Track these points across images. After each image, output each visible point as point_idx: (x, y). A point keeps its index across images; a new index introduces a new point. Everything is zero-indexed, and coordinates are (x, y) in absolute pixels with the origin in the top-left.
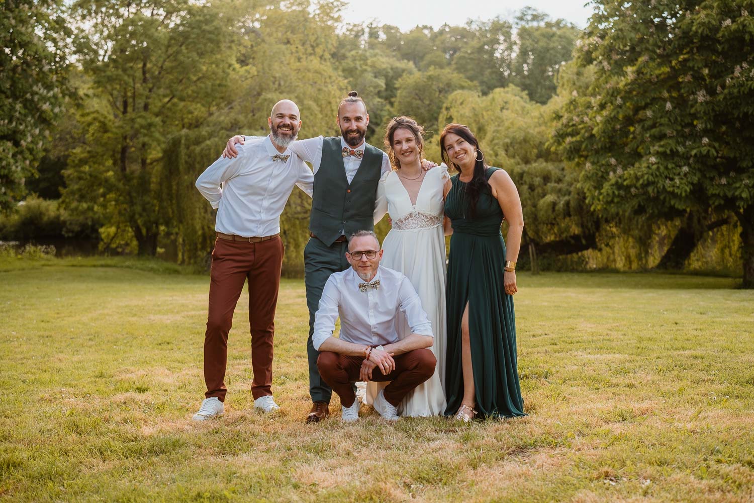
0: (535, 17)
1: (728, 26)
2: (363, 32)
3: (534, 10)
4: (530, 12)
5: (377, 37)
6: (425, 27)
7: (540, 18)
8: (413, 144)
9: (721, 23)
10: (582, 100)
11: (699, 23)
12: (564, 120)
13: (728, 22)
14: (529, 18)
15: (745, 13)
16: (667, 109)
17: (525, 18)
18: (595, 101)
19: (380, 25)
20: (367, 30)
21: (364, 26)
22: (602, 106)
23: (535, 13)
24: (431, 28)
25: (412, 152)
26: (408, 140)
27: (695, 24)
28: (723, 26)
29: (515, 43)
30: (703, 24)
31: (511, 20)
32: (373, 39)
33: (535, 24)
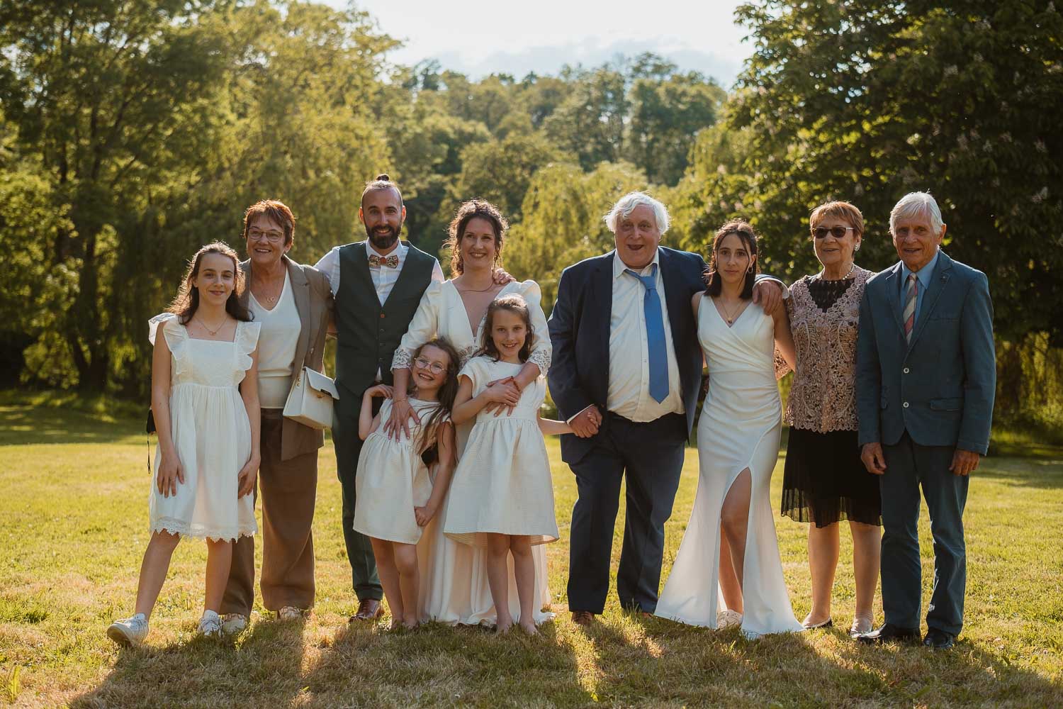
0: (658, 69)
1: (952, 76)
2: (415, 81)
3: (658, 58)
4: (651, 61)
5: (435, 88)
6: (503, 77)
7: (665, 70)
8: (491, 245)
9: (942, 72)
10: (732, 180)
11: (910, 71)
12: (708, 208)
13: (953, 70)
14: (649, 69)
15: (979, 58)
16: (857, 193)
17: (643, 69)
18: (753, 182)
19: (440, 72)
20: (421, 78)
21: (418, 72)
22: (763, 187)
23: (658, 62)
24: (511, 79)
25: (485, 254)
26: (486, 237)
27: (904, 71)
28: (946, 75)
29: (629, 104)
30: (915, 72)
31: (625, 71)
32: (429, 92)
33: (657, 78)
